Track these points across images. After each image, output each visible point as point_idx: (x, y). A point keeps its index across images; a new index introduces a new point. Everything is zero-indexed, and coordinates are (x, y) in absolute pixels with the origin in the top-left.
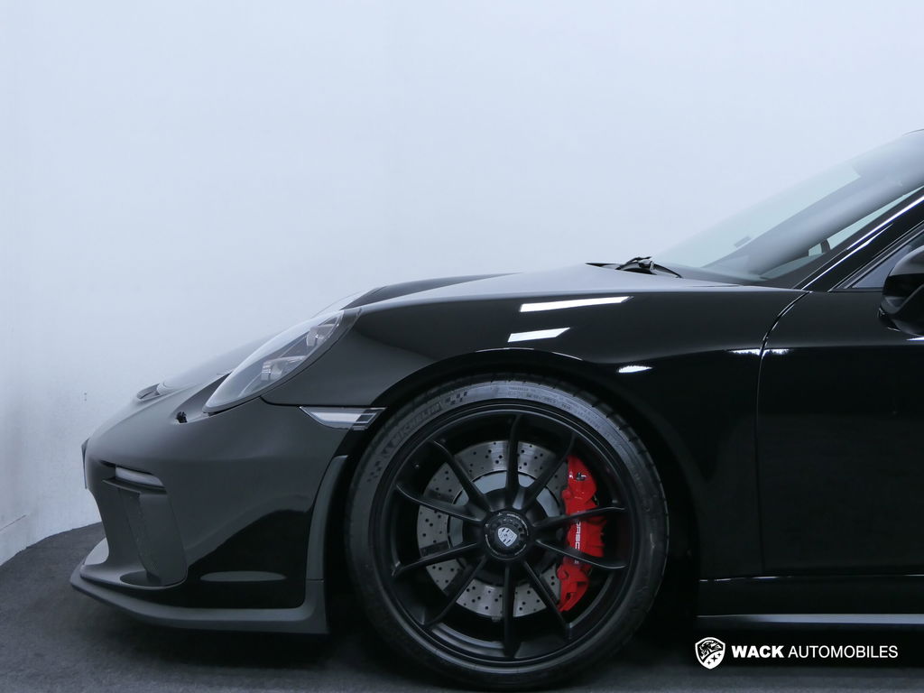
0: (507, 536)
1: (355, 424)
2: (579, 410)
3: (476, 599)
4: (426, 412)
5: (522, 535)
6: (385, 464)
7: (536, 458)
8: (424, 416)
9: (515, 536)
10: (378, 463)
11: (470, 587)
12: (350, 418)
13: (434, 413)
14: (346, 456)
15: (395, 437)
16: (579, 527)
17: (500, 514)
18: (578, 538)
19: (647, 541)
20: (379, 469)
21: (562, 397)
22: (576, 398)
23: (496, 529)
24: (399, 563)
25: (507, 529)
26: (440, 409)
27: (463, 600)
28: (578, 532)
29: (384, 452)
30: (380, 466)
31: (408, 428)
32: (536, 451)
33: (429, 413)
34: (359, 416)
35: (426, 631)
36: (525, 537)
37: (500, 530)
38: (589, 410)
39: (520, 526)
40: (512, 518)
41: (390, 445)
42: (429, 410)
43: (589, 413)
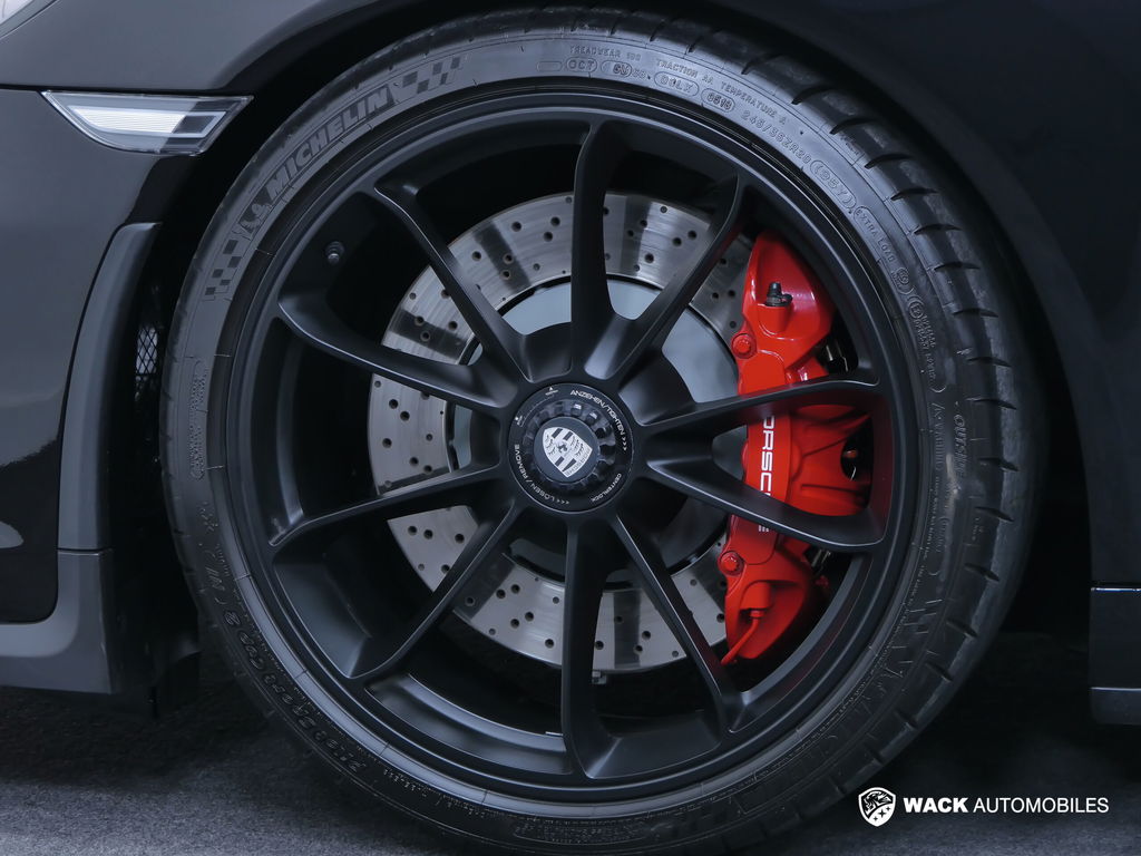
0: (567, 451)
1: (172, 140)
2: (756, 111)
3: (522, 619)
4: (353, 109)
5: (606, 450)
6: (247, 248)
7: (677, 241)
8: (349, 121)
9: (587, 450)
10: (231, 246)
11: (506, 586)
12: (156, 122)
13: (374, 114)
14: (150, 226)
15: (274, 176)
16: (769, 431)
17: (552, 391)
18: (767, 461)
19: (939, 473)
20: (235, 262)
21: (711, 74)
22: (752, 78)
23: (537, 431)
24: (301, 512)
25: (565, 431)
26: (390, 104)
27: (490, 619)
28: (769, 446)
29: (249, 215)
30: (237, 252)
31: (306, 153)
32: (680, 225)
33: (362, 114)
34: (178, 117)
35: (358, 694)
36: (615, 452)
37: (549, 432)
38: (781, 112)
39: (603, 424)
40: (585, 402)
41: (263, 197)
42: (361, 106)
43: (783, 121)
